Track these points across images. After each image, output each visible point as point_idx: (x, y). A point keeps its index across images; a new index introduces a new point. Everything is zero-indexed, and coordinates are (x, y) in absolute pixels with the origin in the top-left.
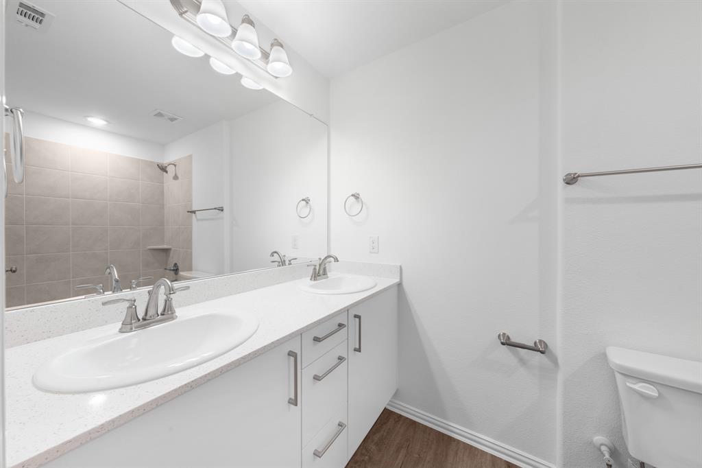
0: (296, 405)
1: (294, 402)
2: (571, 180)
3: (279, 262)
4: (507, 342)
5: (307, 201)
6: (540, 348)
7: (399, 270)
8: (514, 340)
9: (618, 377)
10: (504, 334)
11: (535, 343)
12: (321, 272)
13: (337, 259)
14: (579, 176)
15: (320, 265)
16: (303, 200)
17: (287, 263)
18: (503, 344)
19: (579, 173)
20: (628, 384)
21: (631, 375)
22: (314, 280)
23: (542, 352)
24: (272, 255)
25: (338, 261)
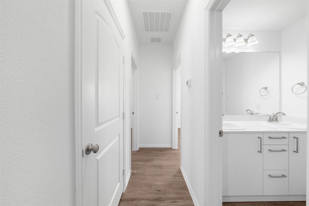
0: (261, 153)
1: (260, 152)
3: (251, 114)
5: (266, 88)
12: (274, 119)
13: (284, 114)
15: (273, 116)
16: (263, 88)
17: (254, 114)
22: (270, 122)
24: (247, 111)
25: (285, 115)
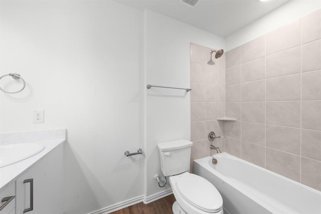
2: (149, 87)
4: (129, 155)
6: (140, 152)
7: (65, 132)
8: (131, 153)
9: (162, 153)
10: (127, 151)
11: (138, 151)
14: (151, 86)
18: (127, 156)
19: (152, 85)
20: (165, 154)
21: (165, 151)
23: (141, 154)
